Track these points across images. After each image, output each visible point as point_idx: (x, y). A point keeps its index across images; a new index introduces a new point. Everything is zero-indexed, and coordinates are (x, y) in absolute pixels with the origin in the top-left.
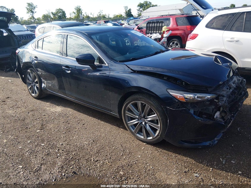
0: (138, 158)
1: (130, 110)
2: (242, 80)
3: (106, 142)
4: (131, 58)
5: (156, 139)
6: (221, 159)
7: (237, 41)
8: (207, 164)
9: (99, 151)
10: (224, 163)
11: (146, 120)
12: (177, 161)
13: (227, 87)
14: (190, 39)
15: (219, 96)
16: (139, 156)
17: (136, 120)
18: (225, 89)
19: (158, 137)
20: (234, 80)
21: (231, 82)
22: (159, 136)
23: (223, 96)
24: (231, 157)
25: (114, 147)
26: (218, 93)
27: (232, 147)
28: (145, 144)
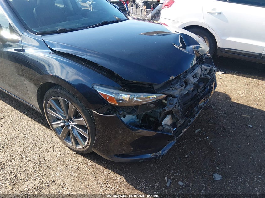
0: (56, 176)
1: (52, 108)
2: (211, 69)
3: (19, 149)
4: (59, 29)
5: (86, 149)
6: (166, 178)
7: (220, 14)
8: (146, 187)
9: (4, 164)
10: (168, 185)
11: (73, 124)
12: (107, 181)
13: (182, 82)
14: (165, 6)
15: (168, 96)
16: (58, 174)
17: (61, 121)
18: (177, 86)
19: (87, 147)
20: (195, 71)
21: (189, 76)
22: (89, 146)
23: (174, 97)
24: (180, 175)
25: (28, 159)
26: (167, 92)
27: (186, 158)
28: (74, 152)
